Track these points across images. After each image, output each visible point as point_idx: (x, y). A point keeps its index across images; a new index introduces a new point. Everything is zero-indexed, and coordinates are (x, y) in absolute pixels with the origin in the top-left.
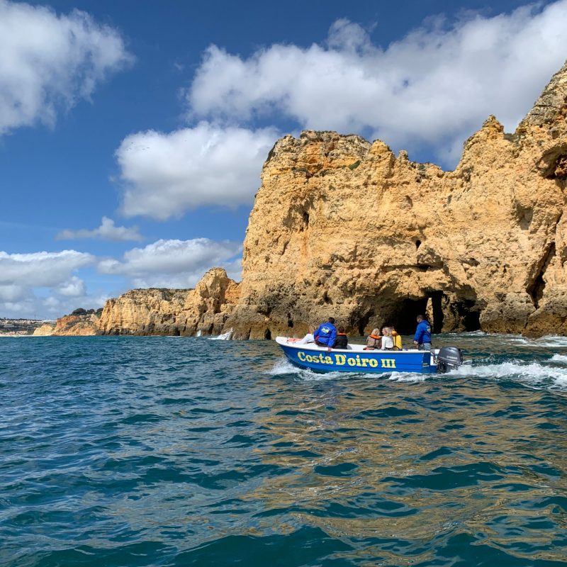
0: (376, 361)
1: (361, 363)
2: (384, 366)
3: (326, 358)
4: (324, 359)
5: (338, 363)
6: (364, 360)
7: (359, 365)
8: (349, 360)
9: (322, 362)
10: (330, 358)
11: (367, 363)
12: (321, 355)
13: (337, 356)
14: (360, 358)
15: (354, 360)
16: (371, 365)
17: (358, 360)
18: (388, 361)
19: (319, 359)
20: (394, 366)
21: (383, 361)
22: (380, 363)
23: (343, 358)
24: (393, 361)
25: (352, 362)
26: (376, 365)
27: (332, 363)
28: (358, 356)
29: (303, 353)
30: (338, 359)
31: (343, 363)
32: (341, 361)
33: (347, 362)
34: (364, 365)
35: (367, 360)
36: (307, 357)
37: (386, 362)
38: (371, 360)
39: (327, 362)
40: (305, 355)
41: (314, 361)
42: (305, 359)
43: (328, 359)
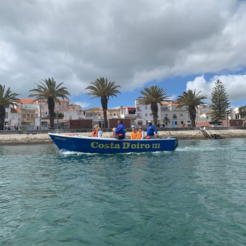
0: (149, 145)
1: (140, 146)
2: (153, 147)
3: (116, 145)
4: (114, 146)
5: (124, 148)
6: (142, 145)
7: (138, 148)
8: (132, 145)
9: (112, 147)
10: (118, 145)
11: (144, 147)
12: (112, 143)
13: (124, 144)
14: (140, 144)
15: (135, 145)
16: (146, 147)
17: (138, 145)
19: (110, 146)
20: (159, 147)
21: (153, 145)
22: (151, 146)
23: (128, 145)
24: (159, 144)
25: (134, 146)
26: (149, 147)
27: (119, 148)
28: (138, 143)
29: (97, 143)
30: (124, 145)
31: (128, 147)
32: (126, 146)
33: (130, 146)
34: (142, 147)
35: (144, 145)
36: (100, 145)
37: (155, 145)
38: (146, 145)
39: (116, 148)
40: (99, 144)
41: (105, 147)
42: (97, 146)
43: (117, 145)
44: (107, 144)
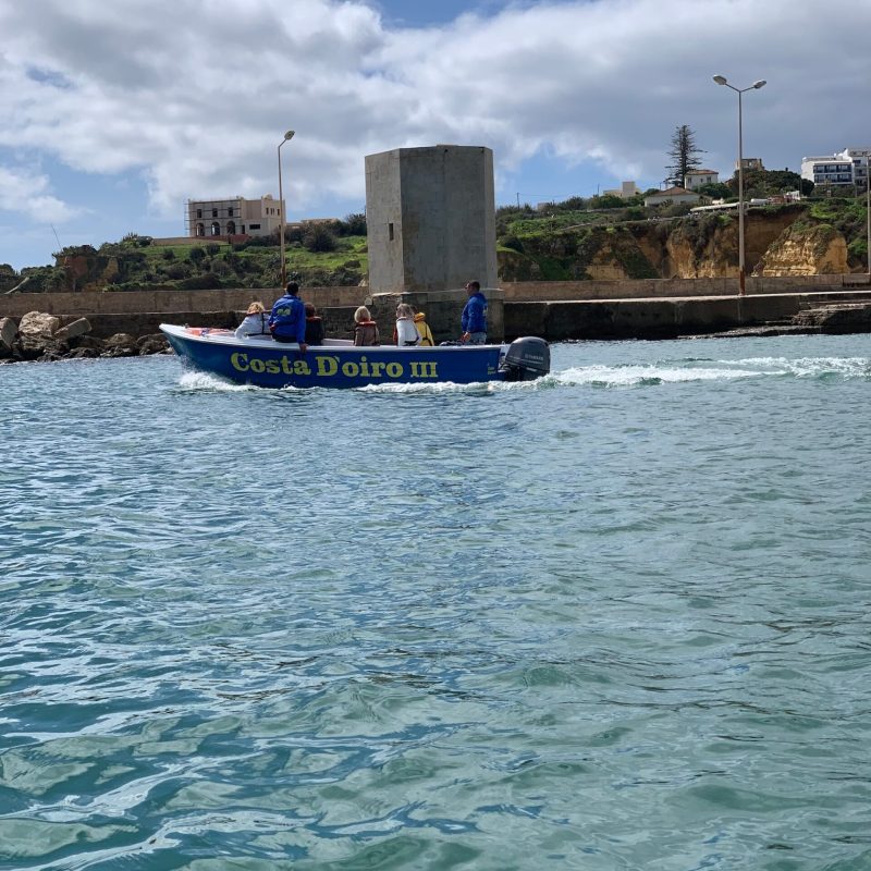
0: (399, 367)
1: (370, 370)
2: (415, 375)
3: (296, 364)
4: (292, 366)
5: (322, 373)
6: (375, 366)
7: (365, 374)
8: (345, 367)
9: (287, 371)
10: (304, 364)
11: (382, 371)
12: (285, 357)
13: (321, 360)
14: (368, 362)
15: (355, 366)
16: (390, 374)
17: (364, 366)
18: (424, 365)
19: (280, 365)
20: (434, 373)
21: (414, 365)
22: (408, 370)
23: (333, 363)
24: (433, 365)
25: (351, 370)
26: (399, 374)
27: (308, 372)
29: (245, 357)
30: (321, 365)
31: (332, 372)
32: (327, 369)
33: (340, 369)
34: (376, 374)
35: (383, 365)
36: (253, 362)
37: (419, 368)
38: (390, 366)
39: (297, 372)
40: (250, 360)
41: (269, 371)
42: (247, 367)
43: (300, 365)
44: (271, 361)
